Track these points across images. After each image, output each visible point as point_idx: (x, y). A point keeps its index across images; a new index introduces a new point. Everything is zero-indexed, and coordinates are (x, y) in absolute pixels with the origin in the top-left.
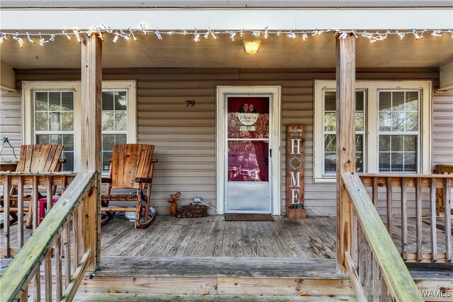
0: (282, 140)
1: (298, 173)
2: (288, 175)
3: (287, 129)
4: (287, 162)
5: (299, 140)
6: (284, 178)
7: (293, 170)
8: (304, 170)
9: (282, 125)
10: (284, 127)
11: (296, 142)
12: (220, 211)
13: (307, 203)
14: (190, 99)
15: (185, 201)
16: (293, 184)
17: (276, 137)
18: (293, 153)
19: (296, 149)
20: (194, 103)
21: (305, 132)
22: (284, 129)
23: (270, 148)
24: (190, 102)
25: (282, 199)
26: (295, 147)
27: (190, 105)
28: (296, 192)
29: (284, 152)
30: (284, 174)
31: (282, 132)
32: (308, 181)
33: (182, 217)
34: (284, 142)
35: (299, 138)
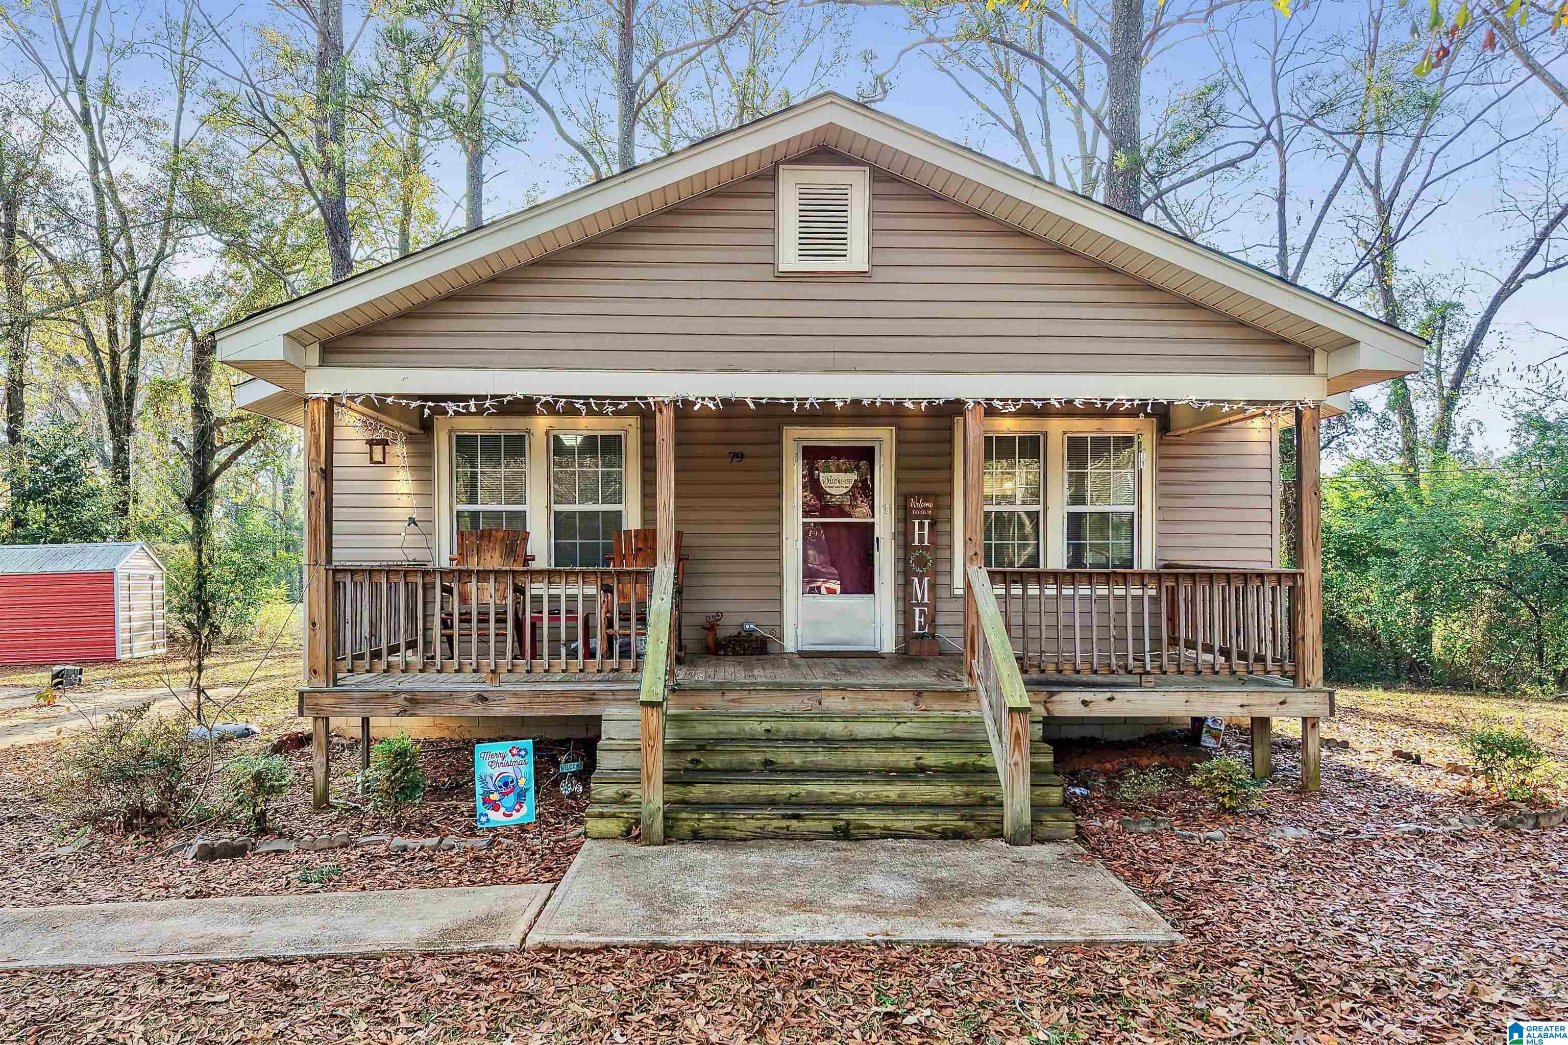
0: (898, 521)
1: (926, 579)
2: (908, 583)
3: (906, 500)
4: (906, 560)
5: (926, 522)
6: (901, 588)
7: (916, 574)
8: (936, 573)
9: (898, 495)
10: (901, 499)
11: (921, 525)
12: (790, 645)
13: (941, 633)
14: (738, 449)
15: (727, 629)
16: (917, 599)
17: (888, 516)
18: (916, 543)
19: (921, 537)
20: (742, 456)
21: (936, 508)
22: (902, 502)
23: (877, 534)
24: (735, 455)
25: (897, 626)
26: (921, 533)
27: (735, 460)
28: (922, 612)
29: (901, 543)
30: (901, 581)
31: (898, 508)
32: (943, 593)
33: (725, 655)
34: (902, 525)
35: (926, 517)
